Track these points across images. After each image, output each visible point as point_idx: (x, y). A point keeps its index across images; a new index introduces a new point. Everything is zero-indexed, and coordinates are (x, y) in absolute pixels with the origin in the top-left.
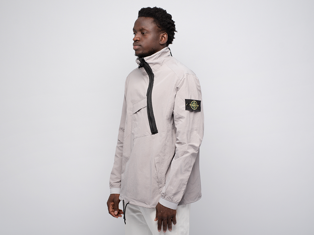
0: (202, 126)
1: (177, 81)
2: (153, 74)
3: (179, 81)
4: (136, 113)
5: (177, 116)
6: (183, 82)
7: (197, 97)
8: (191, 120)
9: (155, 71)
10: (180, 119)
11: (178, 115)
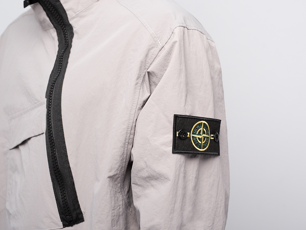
0: (223, 205)
1: (149, 50)
2: (71, 28)
3: (157, 49)
4: (17, 147)
5: (143, 169)
6: (169, 53)
7: (211, 107)
8: (191, 185)
9: (77, 16)
10: (153, 182)
11: (147, 166)
